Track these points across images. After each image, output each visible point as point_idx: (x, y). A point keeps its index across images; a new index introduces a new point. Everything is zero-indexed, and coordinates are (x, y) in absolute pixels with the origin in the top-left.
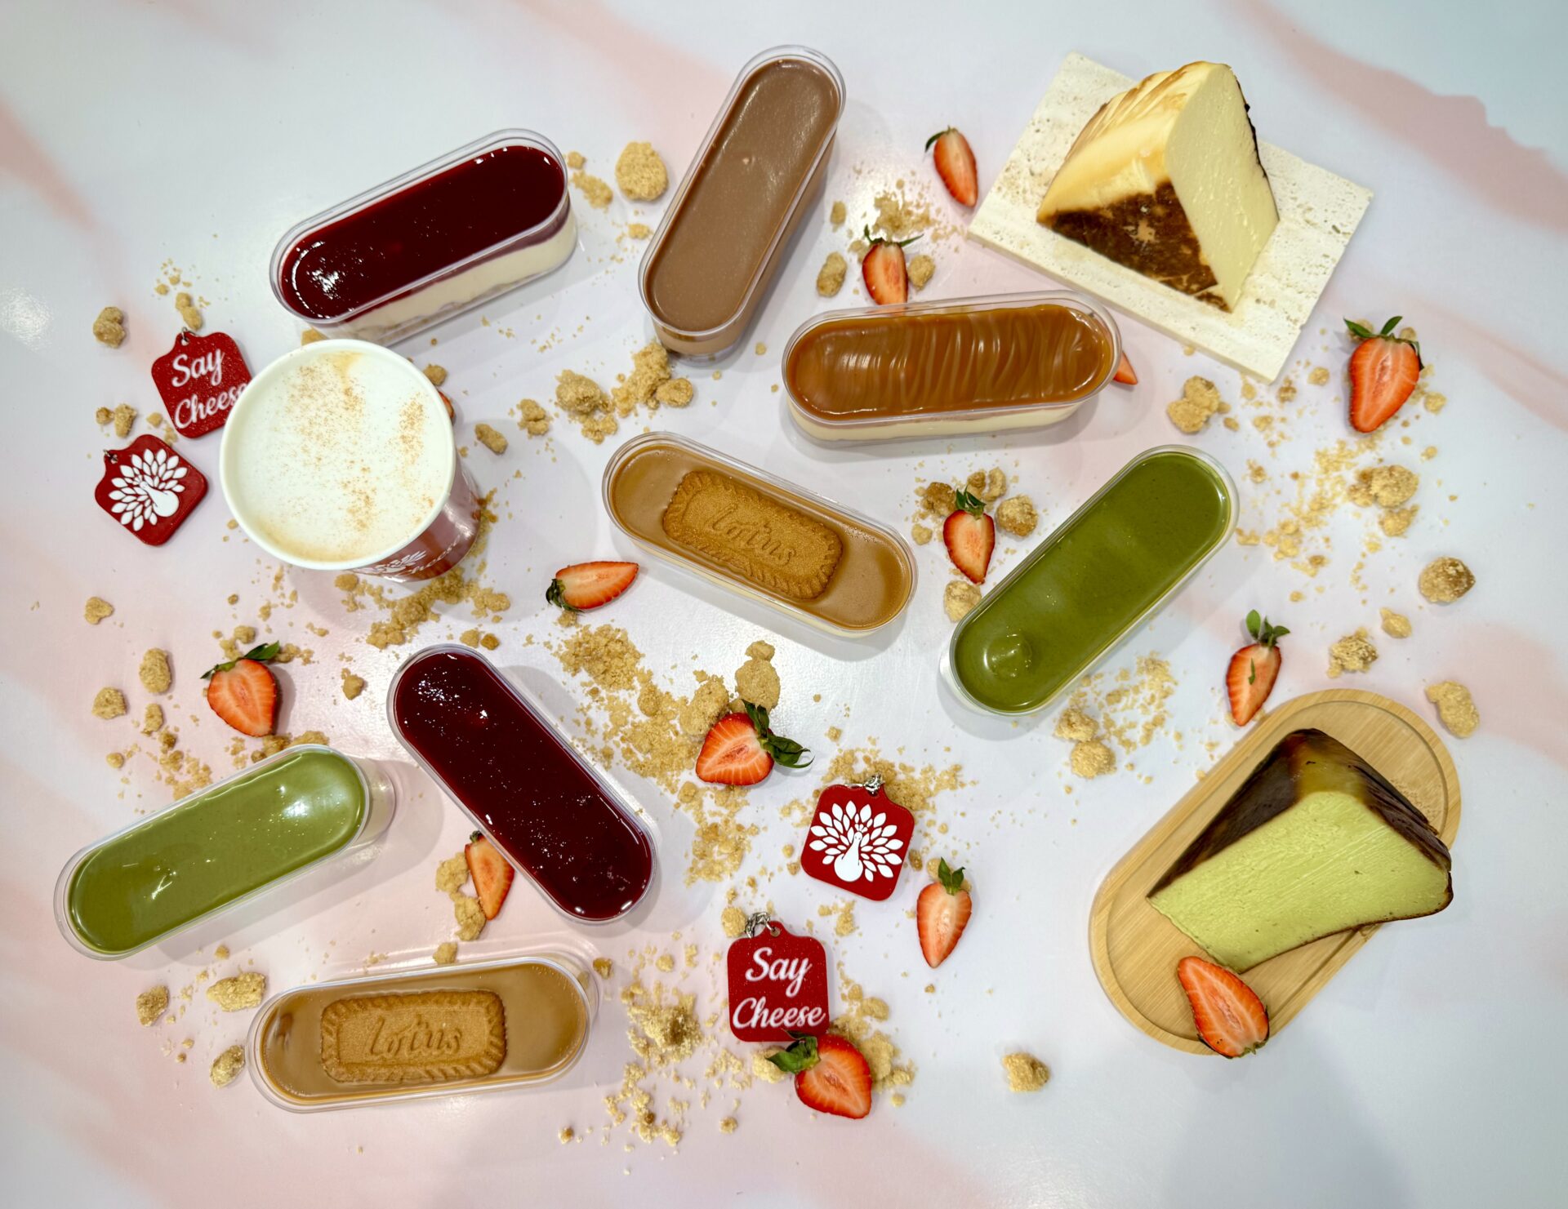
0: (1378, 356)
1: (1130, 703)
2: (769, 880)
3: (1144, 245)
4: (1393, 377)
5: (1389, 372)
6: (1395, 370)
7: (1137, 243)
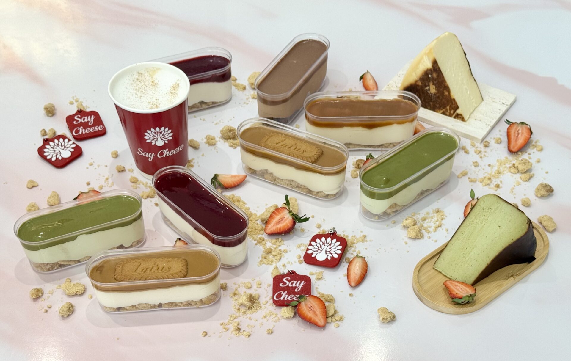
0: (516, 129)
1: (429, 221)
2: (291, 265)
3: (433, 95)
4: (522, 135)
5: (520, 134)
6: (522, 133)
7: (430, 95)
